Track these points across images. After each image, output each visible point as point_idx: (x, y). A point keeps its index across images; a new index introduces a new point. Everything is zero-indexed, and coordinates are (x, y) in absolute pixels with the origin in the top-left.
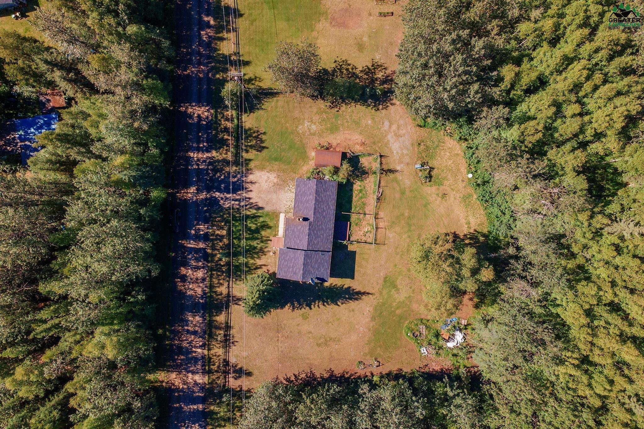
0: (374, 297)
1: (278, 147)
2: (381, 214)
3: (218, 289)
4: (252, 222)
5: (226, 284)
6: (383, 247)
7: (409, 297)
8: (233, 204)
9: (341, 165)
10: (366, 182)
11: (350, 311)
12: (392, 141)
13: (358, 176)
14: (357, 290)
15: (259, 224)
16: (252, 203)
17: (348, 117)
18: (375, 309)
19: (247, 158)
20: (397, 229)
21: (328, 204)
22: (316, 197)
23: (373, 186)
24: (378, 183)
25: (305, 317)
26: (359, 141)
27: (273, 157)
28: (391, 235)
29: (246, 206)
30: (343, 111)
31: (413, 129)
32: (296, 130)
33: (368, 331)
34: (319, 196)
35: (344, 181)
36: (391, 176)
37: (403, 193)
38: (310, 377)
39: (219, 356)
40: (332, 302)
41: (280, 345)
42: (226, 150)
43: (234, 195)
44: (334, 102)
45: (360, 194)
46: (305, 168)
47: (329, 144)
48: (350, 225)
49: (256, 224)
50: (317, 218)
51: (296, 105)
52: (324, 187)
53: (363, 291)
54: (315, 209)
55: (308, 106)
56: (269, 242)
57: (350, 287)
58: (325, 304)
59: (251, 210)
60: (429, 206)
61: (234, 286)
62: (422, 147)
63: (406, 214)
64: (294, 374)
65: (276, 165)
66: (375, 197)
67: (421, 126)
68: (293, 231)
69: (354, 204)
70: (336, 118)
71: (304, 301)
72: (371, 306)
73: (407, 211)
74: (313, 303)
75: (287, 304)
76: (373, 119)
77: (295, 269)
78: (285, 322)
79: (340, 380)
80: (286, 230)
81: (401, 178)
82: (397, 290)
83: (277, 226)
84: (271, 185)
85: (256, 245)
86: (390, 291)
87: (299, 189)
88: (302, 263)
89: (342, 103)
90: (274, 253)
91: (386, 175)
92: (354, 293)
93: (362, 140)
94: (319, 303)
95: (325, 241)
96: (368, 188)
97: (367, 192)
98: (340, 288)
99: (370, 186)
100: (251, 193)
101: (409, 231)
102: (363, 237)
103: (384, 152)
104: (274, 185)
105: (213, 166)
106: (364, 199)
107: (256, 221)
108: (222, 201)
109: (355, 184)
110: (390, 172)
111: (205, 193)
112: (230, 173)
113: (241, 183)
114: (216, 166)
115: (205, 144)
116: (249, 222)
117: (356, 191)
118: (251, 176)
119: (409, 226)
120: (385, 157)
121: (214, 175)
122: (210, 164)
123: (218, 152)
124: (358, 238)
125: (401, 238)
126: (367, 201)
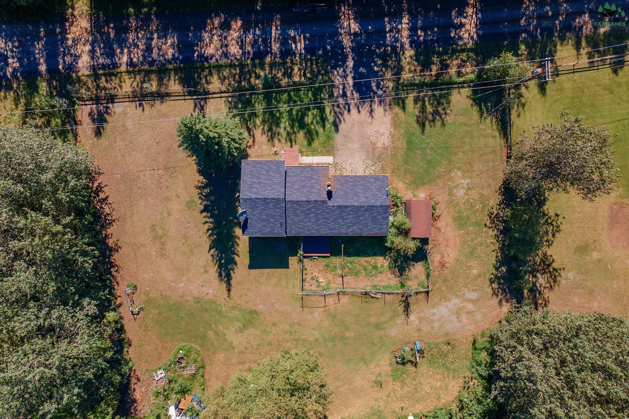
0: (227, 299)
1: (428, 144)
2: (345, 300)
3: (215, 77)
4: (314, 117)
5: (223, 88)
6: (299, 304)
7: (233, 348)
8: (338, 88)
9: (414, 239)
10: (389, 274)
11: (205, 267)
12: (451, 305)
13: (395, 261)
14: (233, 275)
15: (312, 127)
16: (342, 114)
17: (480, 239)
18: (212, 302)
19: (407, 101)
20: (326, 323)
22: (363, 207)
23: (383, 284)
24: (390, 291)
25: (189, 205)
26: (446, 259)
27: (413, 138)
28: (316, 315)
29: (338, 106)
30: (487, 233)
31: (469, 333)
32: (454, 168)
33: (180, 294)
34: (366, 211)
35: (388, 244)
36: (401, 309)
37: (378, 326)
38: (106, 219)
39: (121, 87)
40: (213, 242)
41: (147, 173)
42: (415, 70)
43: (352, 88)
44: (498, 218)
45: (370, 268)
46: (400, 185)
47: (439, 217)
48: (325, 257)
49: (312, 122)
50: (334, 211)
51: (491, 164)
52: (379, 217)
54: (346, 207)
55: (490, 181)
56: (289, 144)
57: (236, 264)
58: (210, 232)
59: (333, 114)
60: (362, 364)
61: (223, 99)
62: (445, 347)
63: (348, 334)
64: (107, 197)
65: (402, 144)
66: (368, 289)
67: (474, 342)
68: (311, 178)
69: (356, 259)
70: (478, 224)
71: (211, 202)
72: (215, 296)
73: (353, 335)
74: (209, 215)
75: (205, 178)
76: (480, 276)
77: (256, 186)
78: (180, 177)
79: (106, 263)
80: (310, 167)
81: (398, 322)
82: (241, 331)
83: (314, 153)
84: (372, 139)
85: (282, 125)
86: (238, 320)
87: (371, 180)
88: (266, 196)
89: (498, 229)
90: (276, 153)
91: (401, 301)
92: (229, 271)
93: (448, 262)
94: (211, 222)
95: (300, 225)
96: (380, 277)
97: (374, 277)
98: (234, 251)
99: (383, 281)
100: (357, 111)
101: (325, 340)
102: (310, 276)
103: (433, 295)
104: (373, 141)
105: (392, 52)
106: (363, 272)
107: (317, 122)
108: (341, 71)
109: (384, 259)
110: (406, 305)
111: (351, 45)
112: (382, 79)
113: (370, 95)
114: (390, 56)
115: (422, 39)
116: (315, 113)
117: (373, 260)
118: (382, 110)
119: (332, 339)
120: (427, 297)
121: (378, 56)
122: (394, 48)
123: (411, 57)
124: (308, 269)
125: (313, 329)
126: (361, 277)
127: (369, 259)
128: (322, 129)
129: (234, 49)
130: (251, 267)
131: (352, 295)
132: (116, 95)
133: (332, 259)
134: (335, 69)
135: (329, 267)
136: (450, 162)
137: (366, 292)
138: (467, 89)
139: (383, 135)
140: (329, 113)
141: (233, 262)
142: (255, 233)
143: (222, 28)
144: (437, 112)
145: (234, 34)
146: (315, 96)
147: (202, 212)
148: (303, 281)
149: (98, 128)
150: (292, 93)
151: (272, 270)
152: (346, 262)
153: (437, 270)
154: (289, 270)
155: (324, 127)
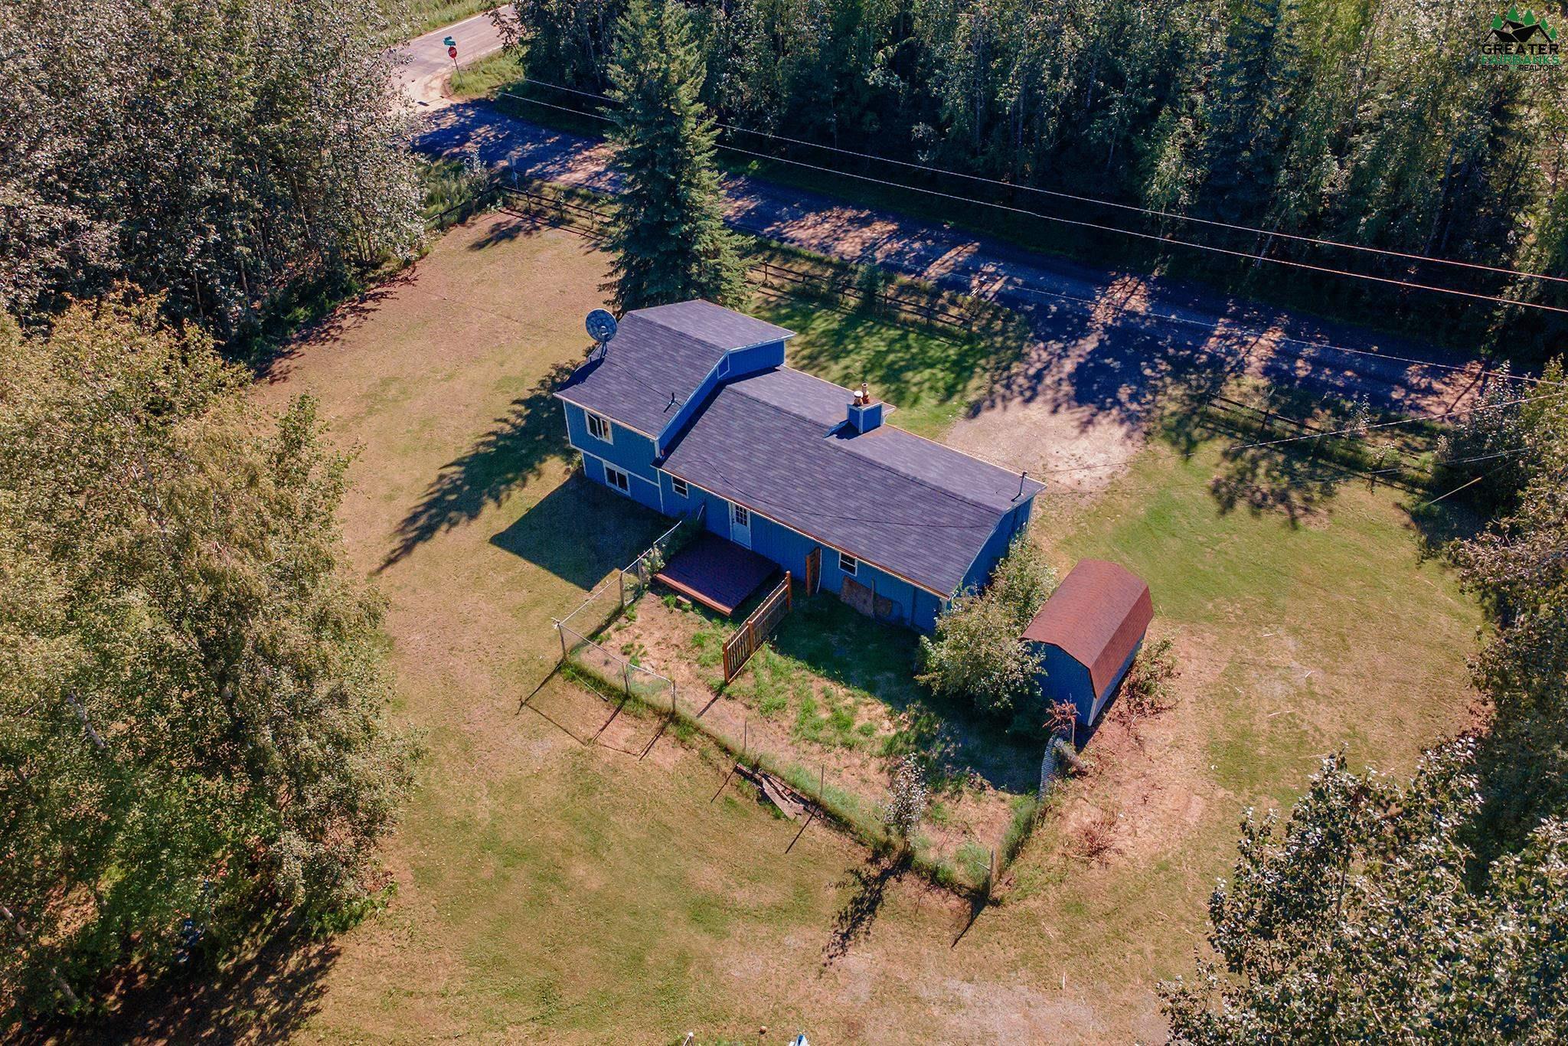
1: (1217, 540)
2: (668, 756)
4: (933, 380)
8: (1029, 364)
10: (875, 764)
11: (396, 489)
12: (1050, 1012)
14: (439, 534)
19: (1202, 447)
20: (549, 790)
21: (859, 521)
22: (921, 484)
23: (834, 782)
24: (840, 811)
25: (506, 382)
26: (1117, 838)
28: (540, 749)
32: (1279, 621)
34: (922, 497)
36: (833, 899)
37: (704, 911)
38: (326, 332)
40: (477, 455)
41: (490, 316)
43: (1063, 376)
45: (825, 715)
47: (1158, 711)
48: (709, 613)
49: (920, 384)
50: (831, 465)
53: (420, 549)
54: (873, 466)
57: (473, 517)
59: (984, 390)
60: (530, 1011)
63: (579, 870)
64: (375, 311)
66: (770, 766)
69: (798, 670)
73: (594, 884)
84: (1053, 462)
85: (845, 362)
88: (690, 332)
91: (857, 874)
92: (440, 522)
93: (1119, 852)
94: (513, 425)
95: (715, 457)
96: (836, 759)
97: (817, 747)
98: (499, 492)
99: (838, 773)
100: (1049, 407)
101: (490, 843)
102: (627, 639)
103: (994, 929)
104: (1051, 466)
105: (1207, 365)
106: (791, 717)
107: (931, 388)
108: (1056, 347)
109: (891, 716)
110: (862, 900)
111: (1110, 322)
112: (1155, 391)
113: (1103, 401)
114: (1199, 369)
115: (1302, 373)
116: (940, 375)
117: (850, 701)
118: (1120, 432)
119: (514, 856)
120: (965, 921)
121: (1166, 357)
122: (1215, 363)
123: (1256, 389)
124: (639, 620)
125: (491, 784)
126: (773, 726)
127: (839, 690)
128: (934, 402)
129: (849, 246)
130: (499, 540)
131: (703, 756)
132: (571, 222)
133: (728, 634)
134: (1045, 340)
135: (701, 646)
136: (1269, 604)
137: (756, 767)
138: (1401, 493)
139: (1088, 467)
140: (975, 387)
141: (472, 510)
142: (590, 401)
143: (851, 221)
144: (1283, 498)
145: (867, 233)
146: (963, 356)
147: (515, 402)
148: (593, 636)
149: (488, 241)
150: (912, 336)
151: (543, 572)
152: (762, 661)
153: (1060, 849)
154: (586, 595)
155: (942, 402)
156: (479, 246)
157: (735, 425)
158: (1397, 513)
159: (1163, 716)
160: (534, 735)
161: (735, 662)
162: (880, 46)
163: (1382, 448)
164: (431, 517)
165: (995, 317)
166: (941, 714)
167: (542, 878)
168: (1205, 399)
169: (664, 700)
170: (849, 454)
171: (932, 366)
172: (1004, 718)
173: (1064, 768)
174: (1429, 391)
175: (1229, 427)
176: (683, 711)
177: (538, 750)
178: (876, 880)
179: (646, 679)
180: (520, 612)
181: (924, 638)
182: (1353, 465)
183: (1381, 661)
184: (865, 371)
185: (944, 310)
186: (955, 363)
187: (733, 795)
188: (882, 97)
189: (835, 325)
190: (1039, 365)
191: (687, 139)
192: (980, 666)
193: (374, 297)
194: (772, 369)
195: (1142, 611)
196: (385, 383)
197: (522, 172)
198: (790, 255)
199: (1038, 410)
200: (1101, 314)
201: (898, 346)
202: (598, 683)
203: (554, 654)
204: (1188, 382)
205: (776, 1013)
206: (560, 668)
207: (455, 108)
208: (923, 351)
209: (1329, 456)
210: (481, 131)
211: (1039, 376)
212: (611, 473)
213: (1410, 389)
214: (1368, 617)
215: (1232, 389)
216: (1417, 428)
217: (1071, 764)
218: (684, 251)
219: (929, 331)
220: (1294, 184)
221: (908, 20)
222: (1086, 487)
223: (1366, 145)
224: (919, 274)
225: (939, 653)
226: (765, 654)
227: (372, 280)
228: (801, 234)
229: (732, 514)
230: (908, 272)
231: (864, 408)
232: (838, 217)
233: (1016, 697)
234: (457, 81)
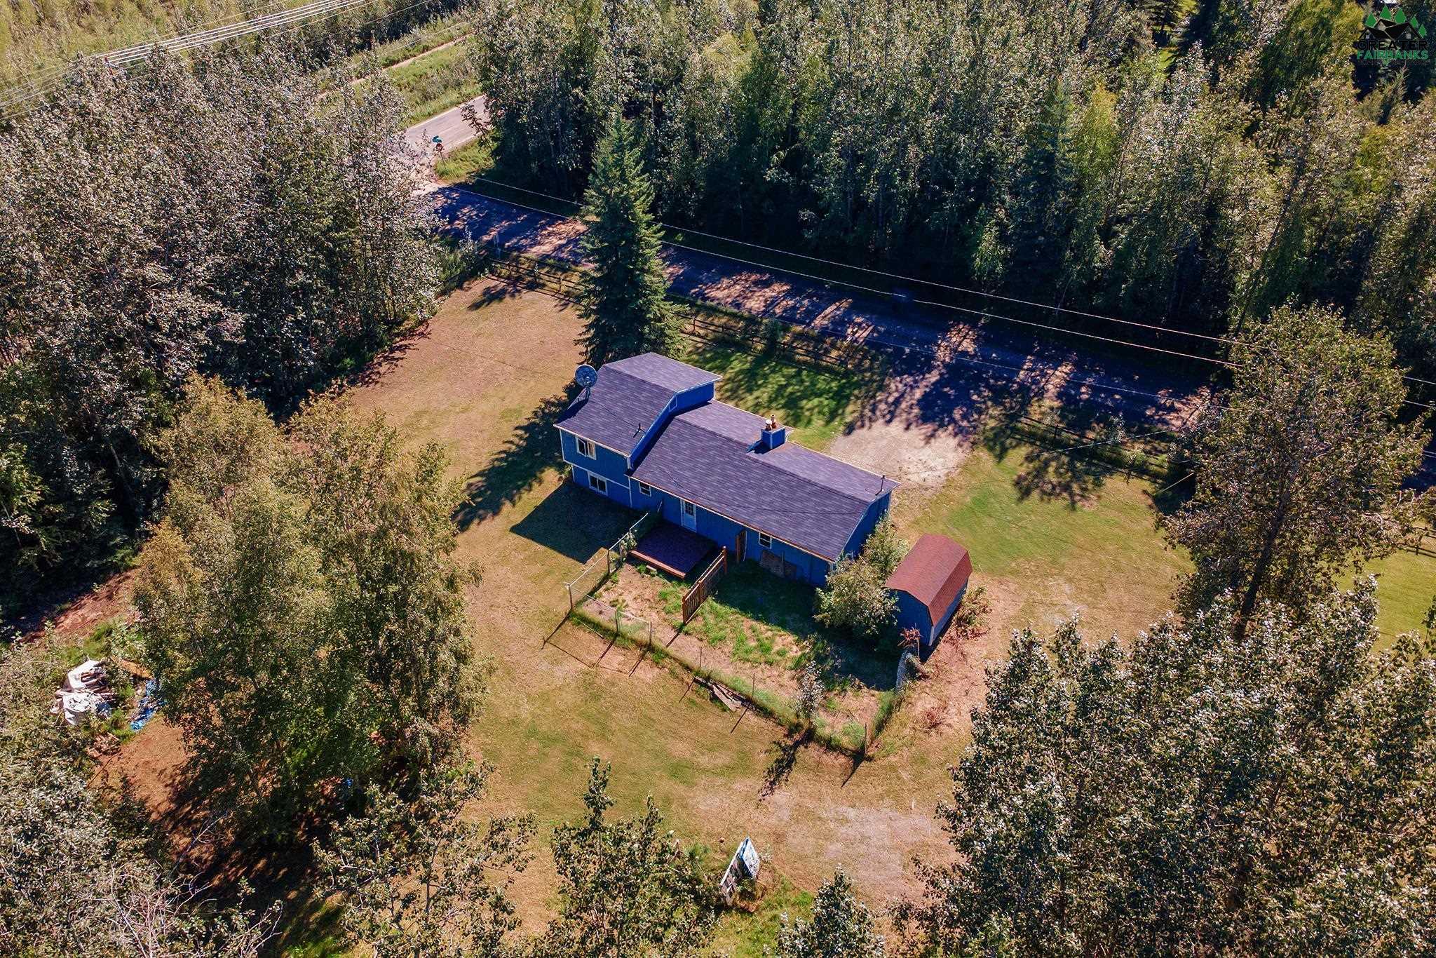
2: (647, 673)
3: (700, 319)
4: (821, 406)
6: (541, 633)
8: (890, 393)
10: (788, 674)
14: (473, 526)
15: (807, 414)
16: (872, 421)
19: (1011, 452)
20: (569, 698)
21: (773, 511)
23: (761, 686)
24: (765, 705)
25: (509, 413)
27: (990, 500)
28: (561, 674)
29: (873, 411)
34: (815, 494)
36: (764, 760)
37: (679, 770)
38: (368, 376)
40: (493, 468)
41: (489, 362)
43: (914, 402)
45: (753, 644)
47: (976, 635)
48: (670, 577)
49: (811, 410)
52: (836, 516)
54: (781, 472)
57: (496, 513)
59: (857, 414)
63: (594, 747)
64: (402, 360)
65: (962, 496)
66: (717, 678)
74: (523, 433)
81: (737, 787)
84: (906, 466)
85: (756, 394)
91: (779, 744)
92: (473, 518)
93: (949, 725)
94: (517, 445)
95: (670, 468)
96: (762, 672)
97: (748, 664)
98: (513, 496)
99: (763, 681)
100: (903, 426)
101: (532, 733)
102: (613, 596)
103: (868, 775)
104: (905, 468)
105: (1017, 392)
106: (730, 646)
107: (819, 412)
108: (909, 380)
109: (797, 642)
110: (782, 761)
111: (947, 360)
112: (980, 412)
113: (942, 420)
114: (1012, 395)
115: (1085, 397)
116: (826, 402)
117: (769, 634)
118: (953, 442)
119: (549, 740)
120: (850, 771)
121: (988, 386)
122: (1024, 389)
123: (1052, 409)
124: (621, 583)
125: (528, 695)
126: (719, 652)
127: (761, 627)
128: (821, 422)
129: (755, 304)
130: (517, 529)
131: (672, 672)
132: (544, 285)
133: (684, 591)
134: (900, 374)
135: (665, 599)
136: (1054, 562)
137: (708, 678)
138: (1147, 483)
139: (931, 469)
140: (851, 412)
141: (494, 508)
142: (580, 429)
143: (756, 283)
144: (1067, 488)
145: (769, 293)
146: (842, 388)
147: (517, 428)
148: (591, 594)
149: (483, 302)
150: (805, 372)
151: (550, 551)
152: (708, 608)
153: (911, 725)
154: (583, 566)
155: (828, 422)
156: (476, 306)
157: (683, 445)
158: (1144, 497)
159: (980, 639)
160: (556, 662)
161: (690, 610)
162: (774, 151)
163: (1135, 451)
164: (466, 514)
165: (864, 357)
166: (830, 641)
167: (570, 754)
168: (1013, 417)
169: (643, 636)
170: (763, 464)
171: (820, 395)
172: (872, 641)
173: (913, 673)
174: (1172, 409)
175: (1030, 437)
176: (656, 643)
177: (559, 672)
178: (791, 748)
179: (629, 623)
180: (537, 579)
181: (818, 589)
182: (1115, 464)
183: (1126, 599)
184: (771, 401)
185: (827, 352)
186: (836, 393)
187: (694, 697)
188: (776, 189)
189: (747, 366)
190: (896, 395)
191: (641, 240)
192: (855, 606)
193: (399, 348)
194: (705, 403)
195: (964, 568)
196: (419, 415)
197: (502, 245)
198: (712, 311)
199: (897, 427)
200: (942, 354)
201: (794, 381)
202: (596, 626)
203: (564, 608)
204: (1002, 404)
205: (729, 830)
206: (568, 617)
207: (442, 191)
208: (813, 384)
209: (1100, 458)
210: (466, 210)
211: (897, 402)
212: (593, 479)
213: (1160, 407)
214: (1118, 569)
215: (1035, 410)
216: (1163, 437)
217: (918, 671)
218: (640, 317)
219: (817, 369)
220: (1076, 259)
221: (795, 132)
222: (930, 483)
223: (1123, 232)
224: (808, 325)
225: (829, 599)
226: (710, 604)
227: (398, 335)
228: (719, 294)
229: (683, 508)
230: (799, 322)
231: (773, 431)
232: (746, 281)
233: (881, 626)
234: (441, 168)
